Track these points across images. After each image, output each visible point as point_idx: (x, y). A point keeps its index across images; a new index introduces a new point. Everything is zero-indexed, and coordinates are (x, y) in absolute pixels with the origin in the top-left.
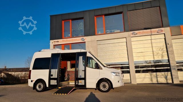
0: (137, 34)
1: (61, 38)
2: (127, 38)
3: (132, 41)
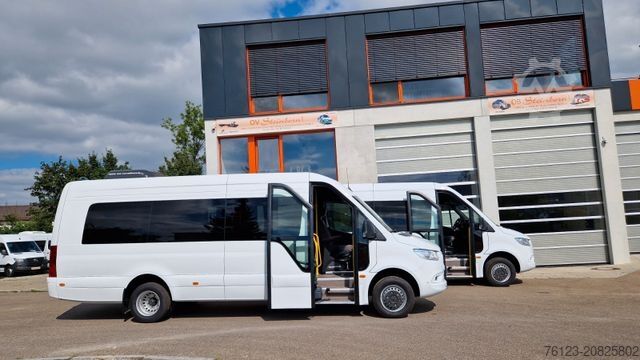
0: (509, 106)
2: (475, 120)
3: (492, 131)
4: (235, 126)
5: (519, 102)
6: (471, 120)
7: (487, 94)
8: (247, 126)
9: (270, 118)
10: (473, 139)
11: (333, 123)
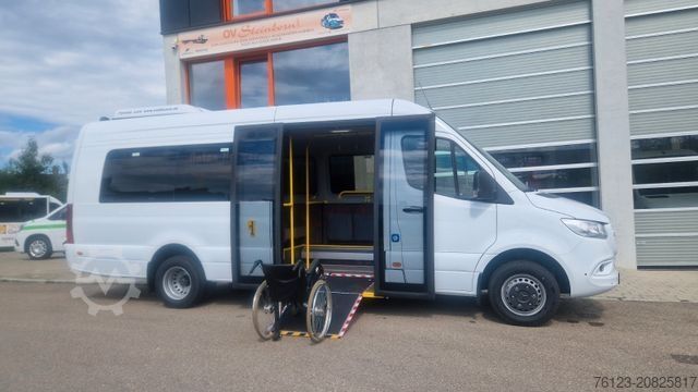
4: (203, 41)
8: (220, 40)
9: (253, 25)
10: (591, 37)
11: (345, 26)
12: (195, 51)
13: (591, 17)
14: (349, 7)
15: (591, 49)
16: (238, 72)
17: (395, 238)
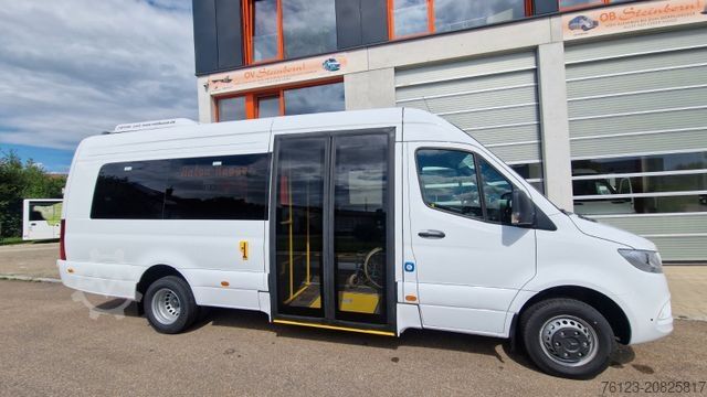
0: (595, 24)
1: (243, 62)
2: (541, 50)
3: (567, 66)
4: (229, 81)
5: (612, 17)
6: (534, 50)
7: (561, 10)
8: (242, 80)
9: (268, 68)
10: (537, 80)
11: (341, 68)
12: (223, 89)
13: (537, 63)
14: (345, 54)
15: (537, 89)
16: (257, 105)
17: (409, 267)
